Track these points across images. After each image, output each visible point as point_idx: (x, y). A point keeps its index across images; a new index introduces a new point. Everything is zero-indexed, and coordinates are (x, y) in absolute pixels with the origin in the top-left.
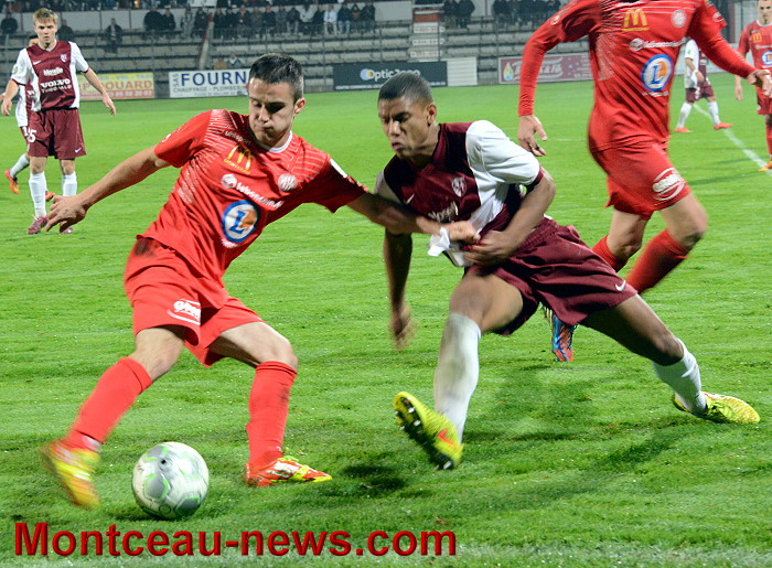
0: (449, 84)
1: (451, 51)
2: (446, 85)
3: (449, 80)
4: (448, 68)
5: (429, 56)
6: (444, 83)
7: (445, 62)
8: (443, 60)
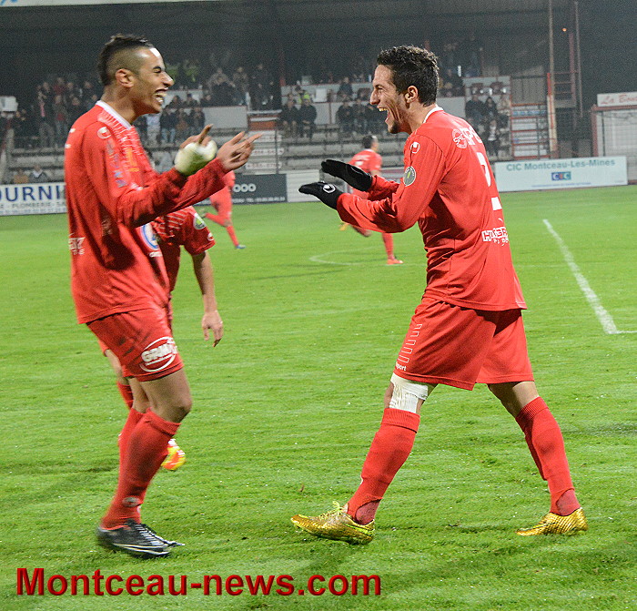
0: (289, 200)
1: (292, 162)
2: (286, 201)
3: (289, 195)
4: (288, 181)
5: (265, 168)
6: (282, 199)
7: (284, 175)
8: (281, 172)
